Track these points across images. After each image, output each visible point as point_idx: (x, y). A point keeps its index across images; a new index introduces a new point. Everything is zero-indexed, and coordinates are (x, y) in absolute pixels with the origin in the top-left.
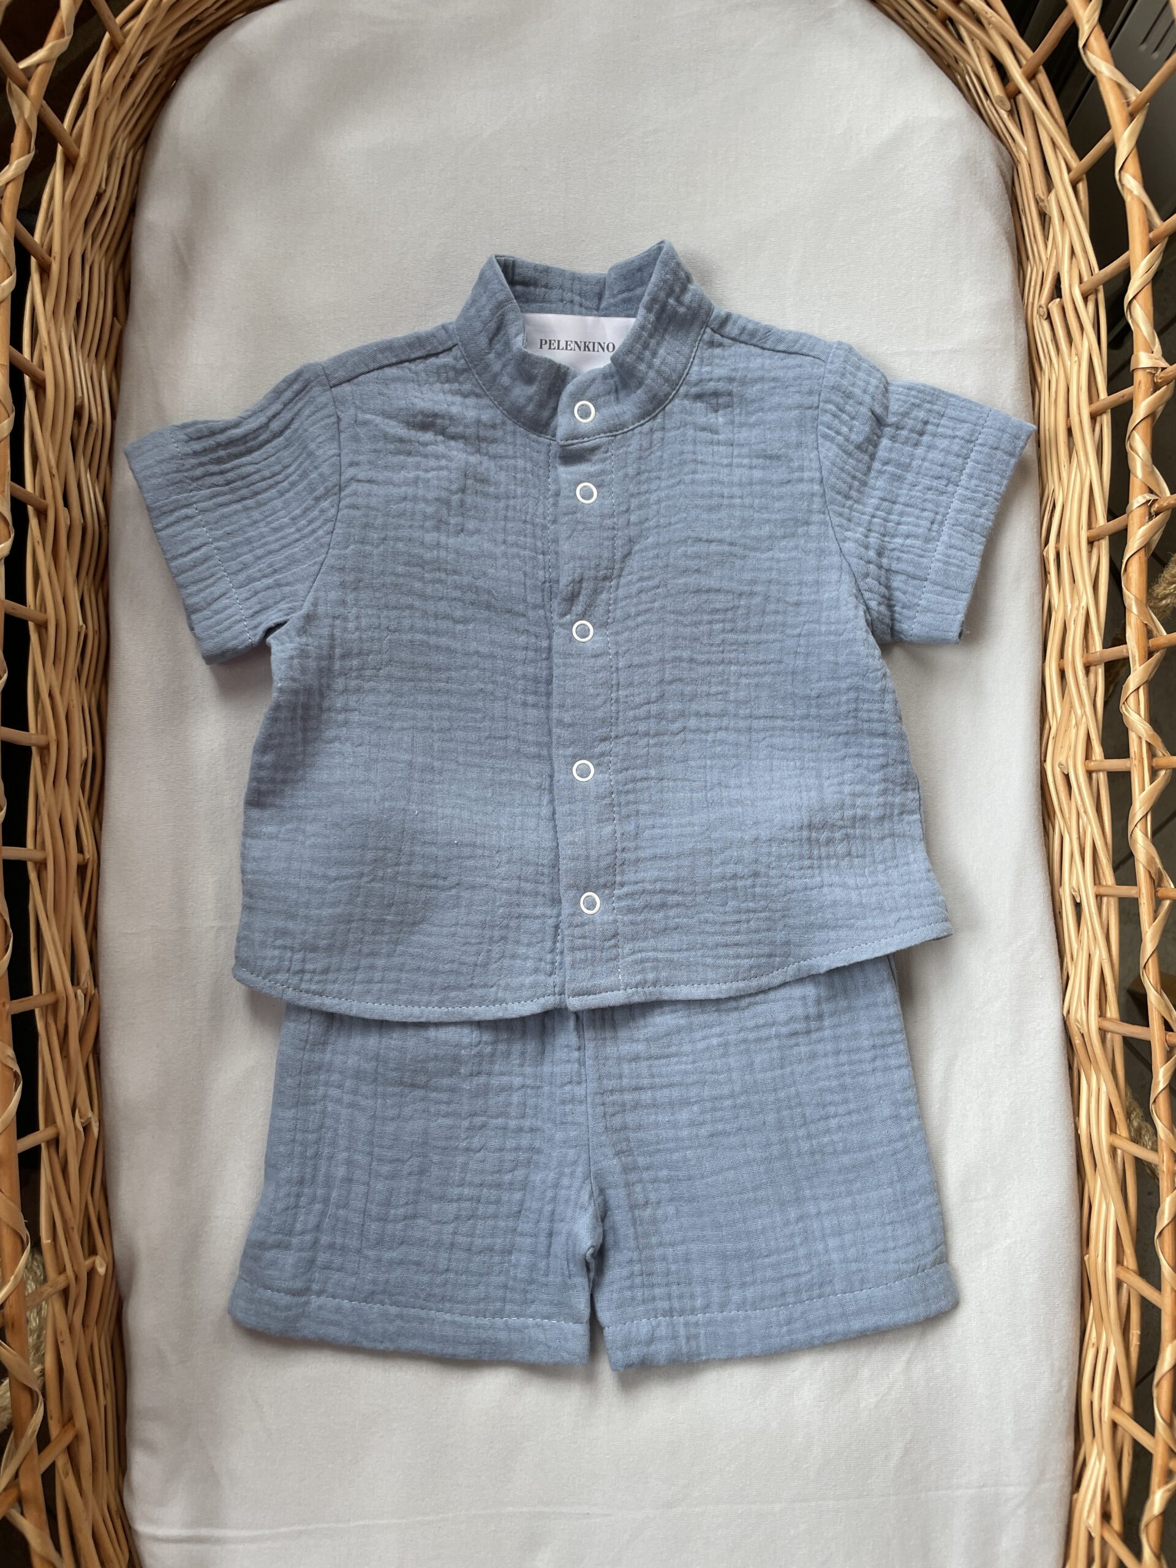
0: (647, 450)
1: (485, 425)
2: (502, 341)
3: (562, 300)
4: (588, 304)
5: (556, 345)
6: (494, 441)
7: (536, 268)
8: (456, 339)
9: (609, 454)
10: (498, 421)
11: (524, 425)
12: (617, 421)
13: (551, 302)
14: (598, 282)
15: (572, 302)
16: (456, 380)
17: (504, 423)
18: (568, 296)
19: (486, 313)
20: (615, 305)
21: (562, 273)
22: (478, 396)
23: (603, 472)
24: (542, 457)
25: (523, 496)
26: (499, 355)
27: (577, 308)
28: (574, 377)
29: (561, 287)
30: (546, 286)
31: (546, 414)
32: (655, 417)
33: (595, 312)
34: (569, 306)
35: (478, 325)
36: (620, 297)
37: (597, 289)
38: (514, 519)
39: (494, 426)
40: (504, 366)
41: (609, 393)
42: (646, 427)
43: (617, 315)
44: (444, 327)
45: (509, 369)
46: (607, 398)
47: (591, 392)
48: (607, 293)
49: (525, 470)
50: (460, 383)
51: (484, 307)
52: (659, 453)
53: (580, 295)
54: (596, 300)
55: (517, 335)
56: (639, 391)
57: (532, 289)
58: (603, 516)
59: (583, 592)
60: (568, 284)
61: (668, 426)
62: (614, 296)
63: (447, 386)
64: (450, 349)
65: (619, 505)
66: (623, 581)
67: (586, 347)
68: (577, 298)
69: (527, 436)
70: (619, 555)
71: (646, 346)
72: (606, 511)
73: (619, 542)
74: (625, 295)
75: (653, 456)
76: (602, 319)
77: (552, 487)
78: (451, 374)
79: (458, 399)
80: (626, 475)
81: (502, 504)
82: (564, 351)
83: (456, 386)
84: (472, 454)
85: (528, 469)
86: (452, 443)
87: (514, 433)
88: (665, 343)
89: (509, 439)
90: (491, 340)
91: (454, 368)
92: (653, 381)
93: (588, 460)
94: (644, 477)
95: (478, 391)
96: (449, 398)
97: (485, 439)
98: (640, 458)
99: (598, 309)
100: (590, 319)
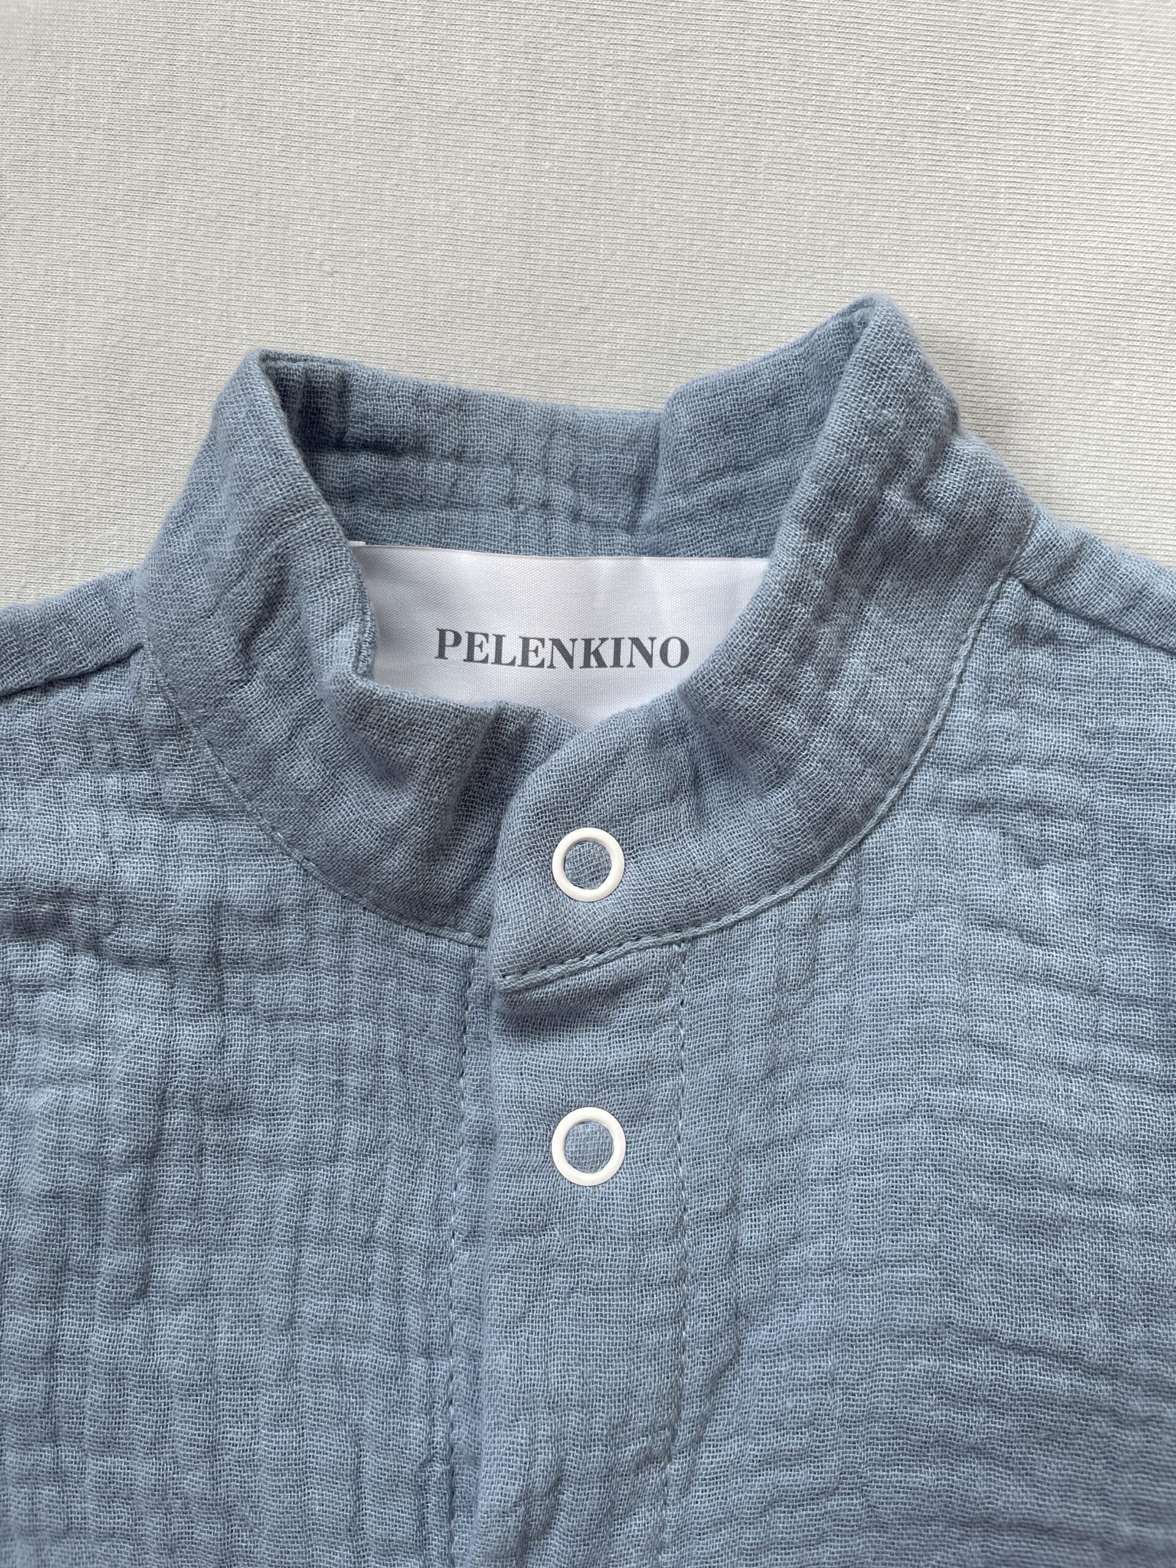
0: (798, 986)
1: (241, 916)
2: (286, 646)
3: (511, 502)
4: (597, 509)
5: (490, 648)
6: (274, 963)
7: (420, 396)
8: (140, 632)
9: (670, 1002)
10: (287, 900)
11: (377, 906)
12: (698, 896)
13: (475, 506)
14: (634, 440)
15: (545, 505)
16: (143, 761)
17: (308, 904)
18: (532, 486)
19: (227, 547)
20: (690, 518)
21: (514, 412)
22: (213, 812)
23: (648, 1068)
24: (441, 1006)
25: (365, 1152)
26: (279, 689)
27: (561, 527)
28: (554, 745)
29: (510, 459)
30: (458, 456)
31: (453, 872)
32: (826, 877)
33: (623, 538)
34: (534, 518)
35: (202, 589)
36: (710, 489)
37: (629, 462)
38: (326, 1239)
39: (272, 917)
40: (298, 726)
41: (671, 797)
42: (800, 909)
43: (696, 549)
44: (101, 590)
45: (315, 734)
46: (666, 812)
47: (613, 793)
48: (663, 476)
49: (374, 1058)
50: (156, 774)
51: (218, 528)
52: (839, 998)
53: (573, 482)
54: (625, 500)
55: (335, 627)
56: (778, 797)
57: (409, 464)
58: (640, 1238)
59: (563, 1522)
60: (531, 447)
61: (871, 905)
62: (686, 488)
63: (112, 783)
64: (122, 661)
65: (700, 1190)
66: (708, 1460)
67: (592, 656)
68: (563, 494)
69: (388, 941)
70: (695, 1375)
71: (804, 651)
72: (654, 1217)
73: (695, 1326)
74: (726, 484)
75: (818, 1006)
76: (646, 561)
77: (471, 1110)
78: (126, 745)
79: (149, 826)
80: (727, 1079)
81: (286, 1185)
82: (517, 669)
83: (139, 783)
84: (195, 1016)
85: (390, 1051)
86: (123, 980)
87: (345, 932)
88: (866, 634)
89: (325, 953)
90: (247, 641)
91: (132, 724)
92: (827, 764)
93: (596, 1022)
94: (789, 1081)
95: (216, 798)
96: (118, 826)
97: (241, 961)
98: (778, 1017)
99: (631, 527)
100: (605, 565)
